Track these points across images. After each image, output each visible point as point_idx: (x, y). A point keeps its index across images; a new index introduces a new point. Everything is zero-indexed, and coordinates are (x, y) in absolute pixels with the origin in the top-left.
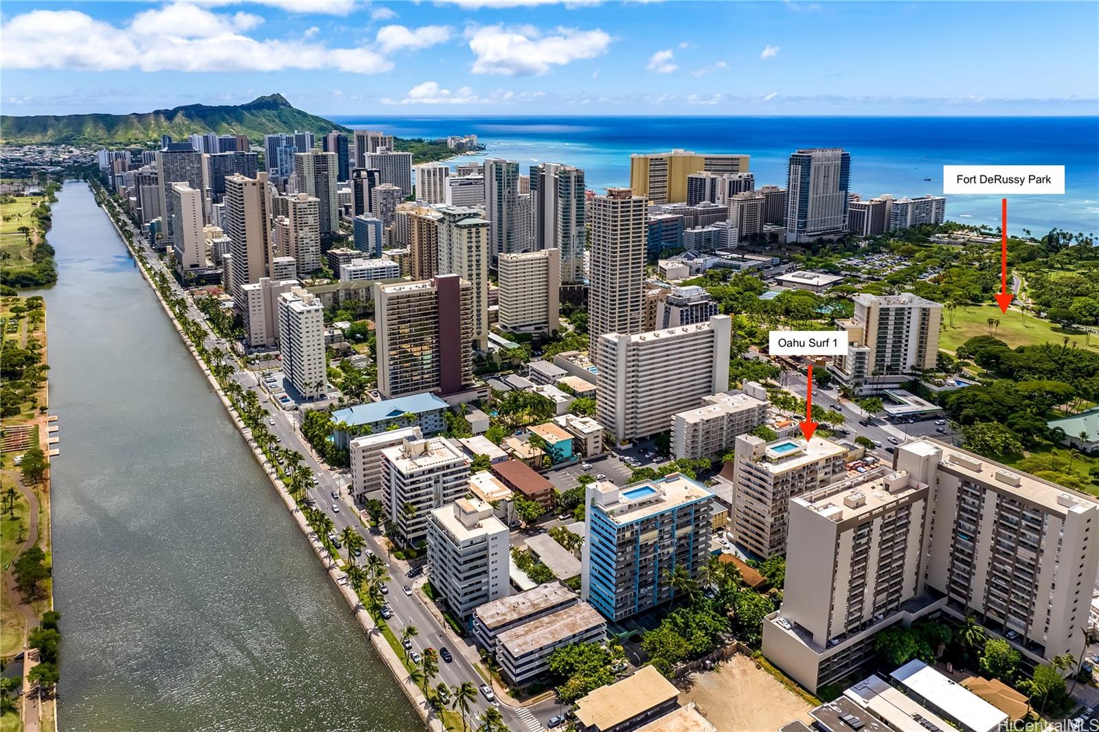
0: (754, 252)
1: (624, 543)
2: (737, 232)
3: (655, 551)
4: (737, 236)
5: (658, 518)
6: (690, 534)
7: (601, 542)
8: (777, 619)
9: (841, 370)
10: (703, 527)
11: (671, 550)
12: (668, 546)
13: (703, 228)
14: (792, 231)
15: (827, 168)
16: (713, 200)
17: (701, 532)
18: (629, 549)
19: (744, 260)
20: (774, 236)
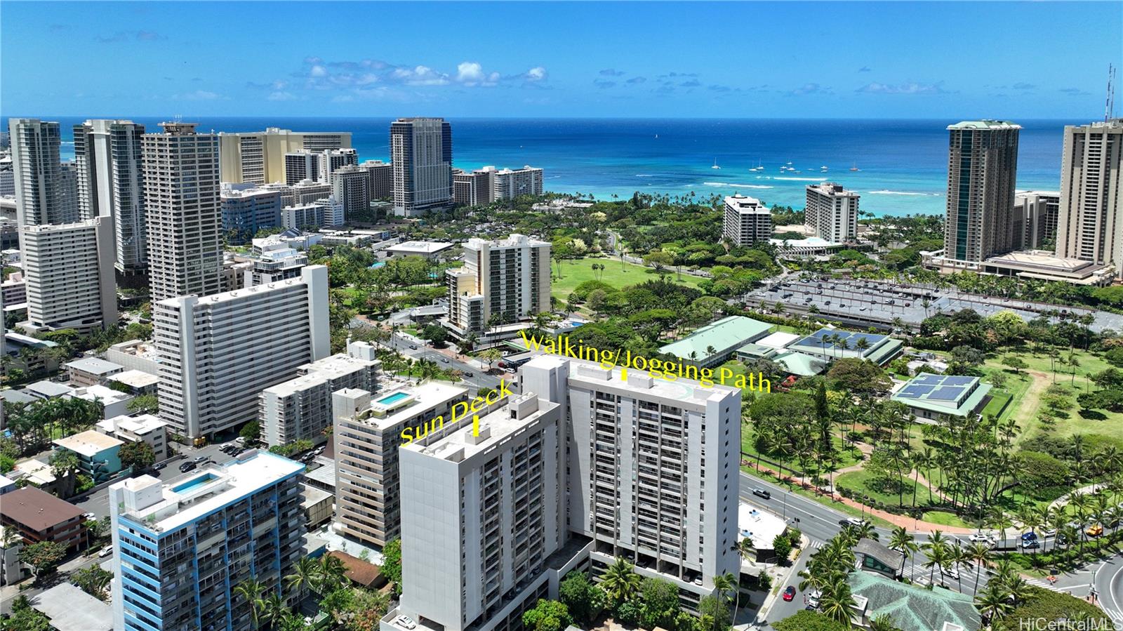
0: (361, 228)
1: (173, 560)
2: (342, 208)
3: (223, 563)
4: (343, 213)
5: (224, 514)
6: (274, 529)
7: (138, 569)
8: (397, 619)
9: (456, 325)
10: (293, 516)
11: (249, 557)
12: (243, 553)
13: (304, 205)
14: (400, 205)
15: (429, 137)
16: (315, 178)
17: (290, 524)
18: (182, 567)
19: (351, 235)
20: (382, 212)
